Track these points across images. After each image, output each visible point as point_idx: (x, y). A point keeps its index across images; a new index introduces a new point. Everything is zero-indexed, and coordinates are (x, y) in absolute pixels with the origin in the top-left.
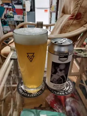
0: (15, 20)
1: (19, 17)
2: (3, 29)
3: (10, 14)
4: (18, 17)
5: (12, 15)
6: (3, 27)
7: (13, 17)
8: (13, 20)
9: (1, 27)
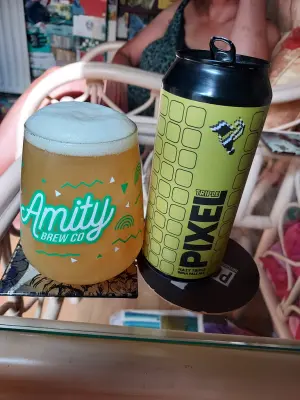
0: (75, 33)
2: (31, 63)
6: (30, 56)
8: (70, 33)
9: (26, 53)
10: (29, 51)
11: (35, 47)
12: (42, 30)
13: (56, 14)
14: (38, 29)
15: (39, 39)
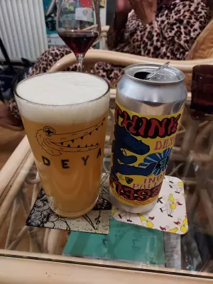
0: (76, 19)
1: (85, 13)
2: (50, 41)
3: (69, 5)
4: (84, 11)
5: (72, 8)
6: (48, 37)
7: (74, 12)
8: (73, 19)
9: (45, 35)
11: (51, 30)
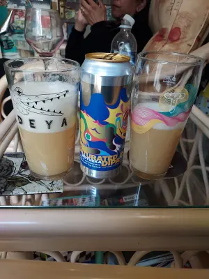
9: (1, 54)
10: (2, 52)
11: (6, 49)
12: (10, 38)
13: (19, 27)
14: (7, 37)
15: (8, 44)
